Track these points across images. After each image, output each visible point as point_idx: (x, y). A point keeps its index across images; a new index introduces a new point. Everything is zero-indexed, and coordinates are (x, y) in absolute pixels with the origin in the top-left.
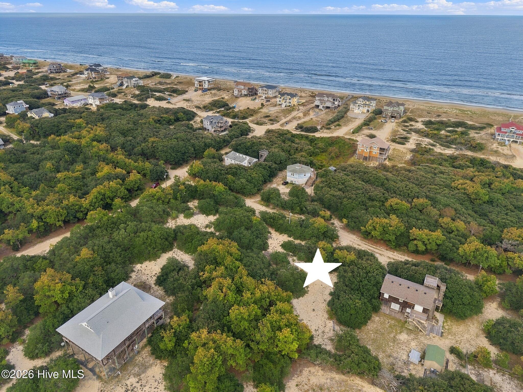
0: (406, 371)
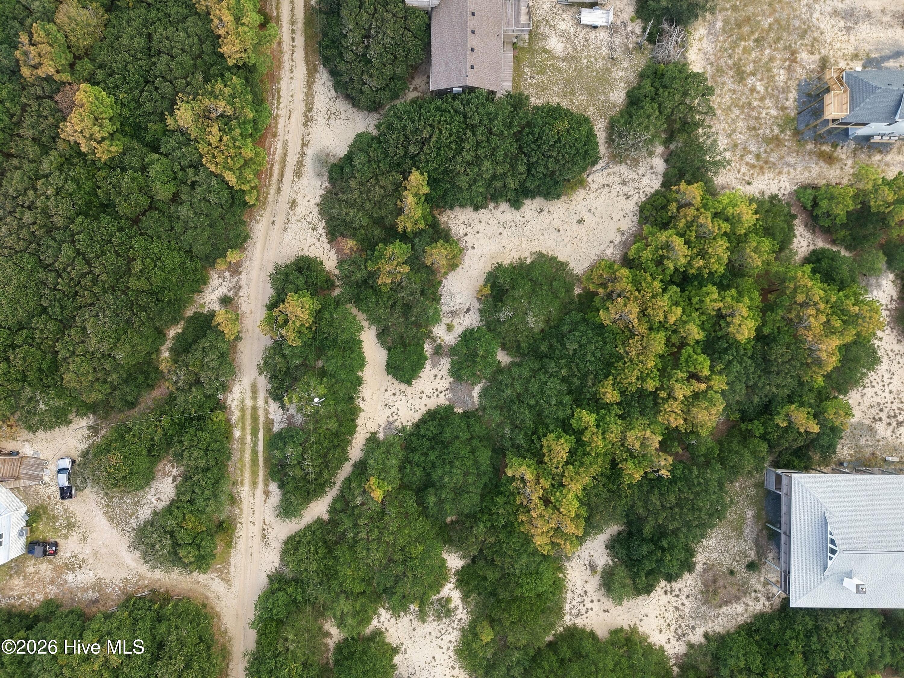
0: (629, 29)
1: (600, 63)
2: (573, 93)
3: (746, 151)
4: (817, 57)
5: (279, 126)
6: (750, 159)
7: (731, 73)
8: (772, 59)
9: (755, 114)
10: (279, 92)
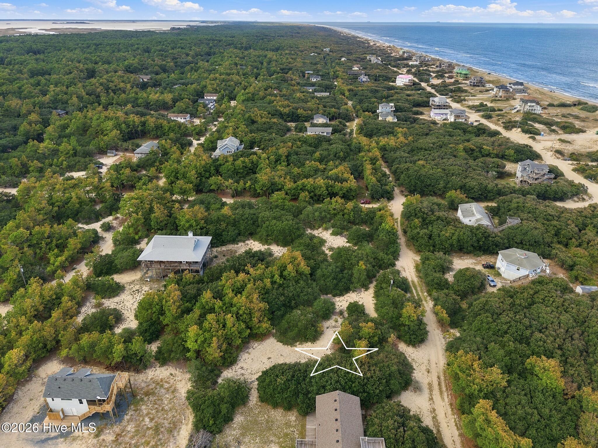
1: (246, 440)
2: (267, 421)
3: (168, 390)
4: (101, 438)
5: (450, 409)
6: (166, 385)
7: (162, 430)
8: (132, 438)
9: (156, 406)
10: (457, 428)
